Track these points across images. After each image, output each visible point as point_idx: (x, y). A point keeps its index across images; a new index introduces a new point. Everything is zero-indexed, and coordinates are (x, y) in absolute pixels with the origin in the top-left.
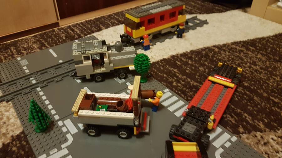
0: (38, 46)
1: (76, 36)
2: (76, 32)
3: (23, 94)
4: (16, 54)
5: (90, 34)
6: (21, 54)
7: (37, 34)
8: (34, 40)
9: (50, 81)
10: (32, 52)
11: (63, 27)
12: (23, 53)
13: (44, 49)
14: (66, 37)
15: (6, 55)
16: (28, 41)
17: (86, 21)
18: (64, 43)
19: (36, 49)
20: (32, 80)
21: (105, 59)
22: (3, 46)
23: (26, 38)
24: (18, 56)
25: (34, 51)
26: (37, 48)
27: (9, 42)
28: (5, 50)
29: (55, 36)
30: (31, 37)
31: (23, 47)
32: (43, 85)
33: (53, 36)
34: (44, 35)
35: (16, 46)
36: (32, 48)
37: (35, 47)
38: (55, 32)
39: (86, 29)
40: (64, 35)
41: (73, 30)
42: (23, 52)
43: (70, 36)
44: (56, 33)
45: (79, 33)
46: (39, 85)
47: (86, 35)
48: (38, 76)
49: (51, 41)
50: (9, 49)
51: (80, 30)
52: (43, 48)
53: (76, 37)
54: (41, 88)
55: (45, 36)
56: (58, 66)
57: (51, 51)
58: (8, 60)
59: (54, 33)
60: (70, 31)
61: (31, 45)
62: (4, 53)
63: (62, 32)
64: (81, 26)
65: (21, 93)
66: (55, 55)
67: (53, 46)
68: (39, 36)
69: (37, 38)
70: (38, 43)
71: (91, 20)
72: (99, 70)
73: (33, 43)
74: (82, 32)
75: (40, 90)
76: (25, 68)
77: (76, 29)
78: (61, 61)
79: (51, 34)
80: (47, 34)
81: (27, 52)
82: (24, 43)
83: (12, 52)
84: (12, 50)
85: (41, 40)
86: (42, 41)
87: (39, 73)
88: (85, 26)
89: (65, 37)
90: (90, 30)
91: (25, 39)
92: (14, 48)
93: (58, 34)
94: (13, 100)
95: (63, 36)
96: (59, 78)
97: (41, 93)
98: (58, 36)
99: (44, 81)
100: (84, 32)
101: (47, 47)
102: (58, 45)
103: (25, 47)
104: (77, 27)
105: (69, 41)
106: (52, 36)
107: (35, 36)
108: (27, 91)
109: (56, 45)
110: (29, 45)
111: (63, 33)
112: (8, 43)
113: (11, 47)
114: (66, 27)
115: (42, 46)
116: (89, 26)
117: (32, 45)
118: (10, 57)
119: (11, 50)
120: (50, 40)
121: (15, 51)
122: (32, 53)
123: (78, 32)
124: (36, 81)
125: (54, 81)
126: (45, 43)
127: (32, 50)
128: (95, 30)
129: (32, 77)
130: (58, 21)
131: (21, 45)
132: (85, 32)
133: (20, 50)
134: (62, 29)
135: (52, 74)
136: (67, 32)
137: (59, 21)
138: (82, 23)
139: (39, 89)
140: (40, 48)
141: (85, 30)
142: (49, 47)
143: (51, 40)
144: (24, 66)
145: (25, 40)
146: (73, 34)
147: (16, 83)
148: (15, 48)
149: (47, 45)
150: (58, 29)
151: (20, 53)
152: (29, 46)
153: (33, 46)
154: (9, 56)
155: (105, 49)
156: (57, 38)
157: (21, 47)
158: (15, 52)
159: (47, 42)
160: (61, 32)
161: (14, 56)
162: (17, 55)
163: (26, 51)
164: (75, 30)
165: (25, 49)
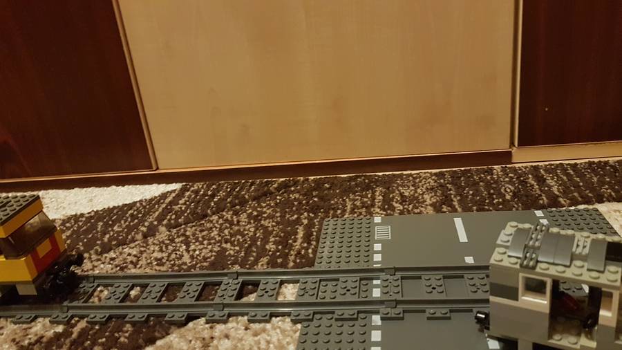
0: (435, 201)
1: (545, 200)
2: (550, 187)
3: (336, 316)
4: (379, 207)
5: (588, 202)
6: (388, 209)
7: (446, 171)
8: (432, 183)
9: (414, 307)
10: (416, 211)
11: (517, 165)
12: (393, 209)
13: (445, 212)
14: (515, 195)
15: (358, 203)
16: (420, 182)
17: (591, 164)
18: (501, 209)
19: (427, 205)
20: (377, 286)
21: (602, 313)
22: (364, 180)
23: (418, 174)
24: (382, 212)
25: (418, 211)
26: (431, 205)
27: (381, 174)
28: (363, 190)
29: (488, 185)
30: (431, 173)
31: (401, 195)
32: (393, 312)
33: (481, 183)
34: (461, 177)
35: (388, 189)
36: (418, 202)
37: (428, 200)
38: (492, 174)
39: (581, 184)
40: (512, 188)
41: (541, 181)
42: (396, 205)
43: (527, 196)
44: (492, 179)
45: (557, 193)
46: (383, 309)
47: (574, 202)
48: (393, 282)
49: (470, 197)
50: (370, 191)
51: (563, 184)
52: (445, 208)
53: (541, 202)
54: (382, 319)
55: (462, 179)
56: (456, 272)
57: (458, 222)
58: (356, 215)
59: (489, 178)
60: (531, 181)
61: (420, 194)
62: (357, 197)
63: (512, 178)
64: (568, 175)
65: (333, 313)
66: (463, 238)
67: (470, 210)
68: (447, 176)
69: (442, 181)
70: (439, 193)
71: (606, 163)
72: (573, 339)
73: (427, 189)
74: (566, 193)
75: (379, 323)
76: (378, 247)
77: (552, 179)
78: (469, 260)
79: (480, 178)
80: (469, 177)
81: (404, 209)
82: (408, 184)
83: (373, 198)
84: (377, 194)
85: (447, 188)
86: (450, 190)
87: (399, 274)
88: (581, 176)
89: (511, 194)
90: (592, 190)
91: (415, 176)
92: (381, 191)
93: (496, 182)
94: (306, 324)
95: (508, 190)
96: (441, 311)
97: (376, 336)
98: (494, 186)
99: (398, 302)
100: (572, 192)
101: (454, 210)
102: (483, 210)
103: (407, 194)
104: (557, 175)
105: (517, 209)
106: (478, 183)
107: (441, 175)
108: (348, 311)
109: (477, 210)
110: (416, 192)
111: (511, 182)
112: (379, 176)
113: (378, 186)
114: (526, 168)
115: (444, 204)
116: (595, 179)
117: (423, 194)
118: (364, 210)
119: (373, 193)
120: (471, 192)
121: (381, 197)
122: (414, 213)
123: (555, 189)
124: (383, 293)
125: (424, 311)
126: (455, 197)
127: (417, 208)
128: (611, 195)
129: (378, 279)
130: (510, 150)
131: (400, 188)
132: (576, 194)
133: (392, 199)
134: (514, 170)
135: (430, 289)
136: (524, 183)
137: (514, 150)
138: (574, 166)
139: (376, 319)
140: (437, 208)
141: (577, 186)
142: (459, 210)
143: (472, 195)
144: (378, 242)
145: (414, 178)
146: (538, 192)
147: (338, 280)
148: (384, 190)
149: (456, 203)
150: (503, 170)
151: (387, 206)
152: (416, 195)
153: (423, 198)
154: (363, 207)
155: (613, 277)
156: (489, 194)
157: (397, 192)
158: (379, 202)
159: (461, 195)
160: (507, 179)
161: (372, 209)
162: (378, 210)
163: (403, 206)
164: (549, 181)
165: (403, 199)
